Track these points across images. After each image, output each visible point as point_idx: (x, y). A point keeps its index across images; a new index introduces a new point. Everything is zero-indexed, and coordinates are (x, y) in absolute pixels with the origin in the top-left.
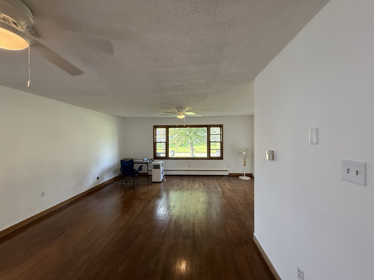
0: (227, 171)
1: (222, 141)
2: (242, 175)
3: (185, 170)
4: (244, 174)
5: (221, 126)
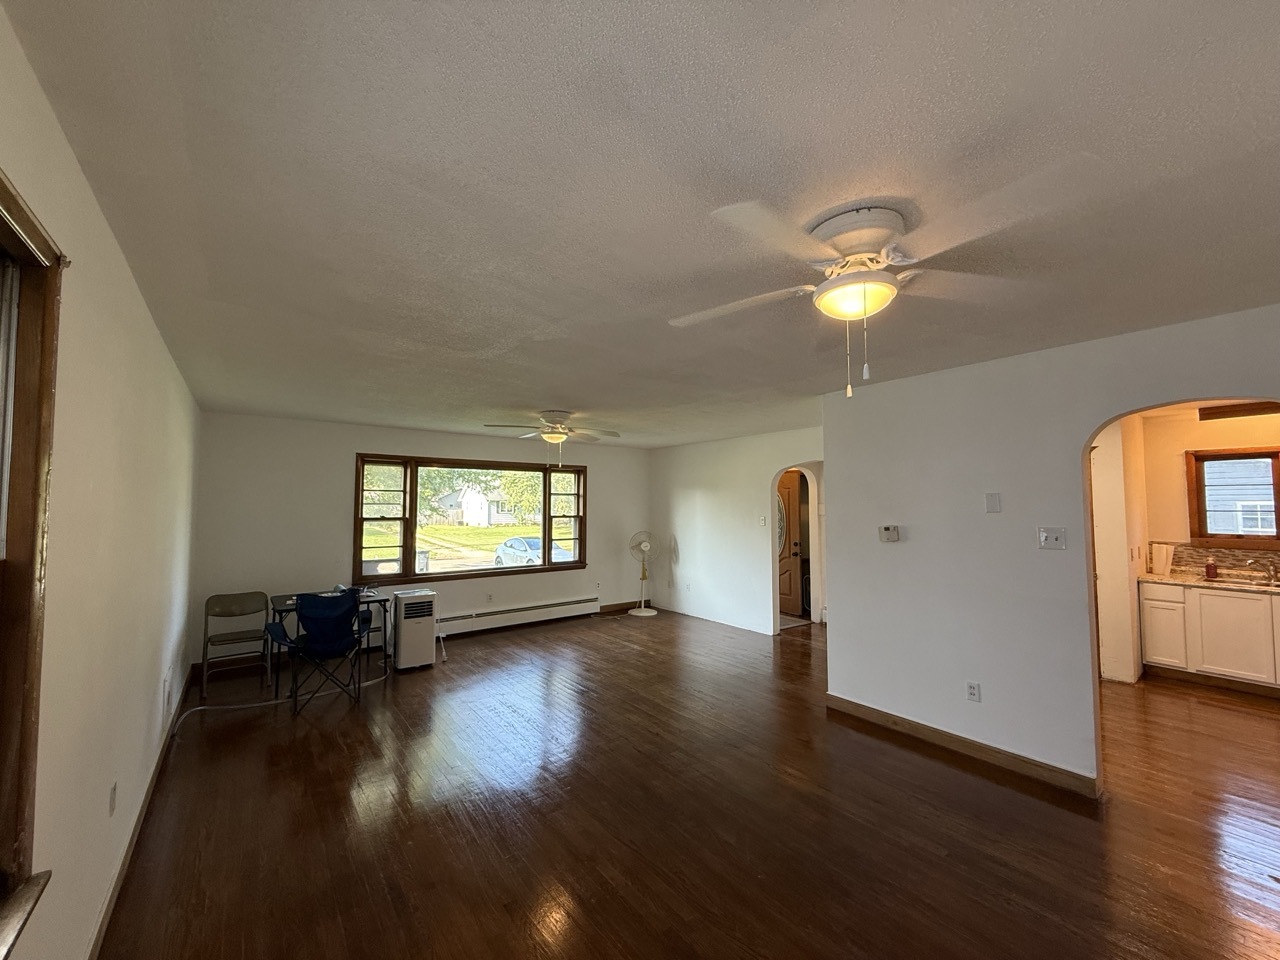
0: (595, 600)
1: (585, 513)
2: (635, 605)
3: (478, 615)
4: (640, 602)
5: (579, 472)
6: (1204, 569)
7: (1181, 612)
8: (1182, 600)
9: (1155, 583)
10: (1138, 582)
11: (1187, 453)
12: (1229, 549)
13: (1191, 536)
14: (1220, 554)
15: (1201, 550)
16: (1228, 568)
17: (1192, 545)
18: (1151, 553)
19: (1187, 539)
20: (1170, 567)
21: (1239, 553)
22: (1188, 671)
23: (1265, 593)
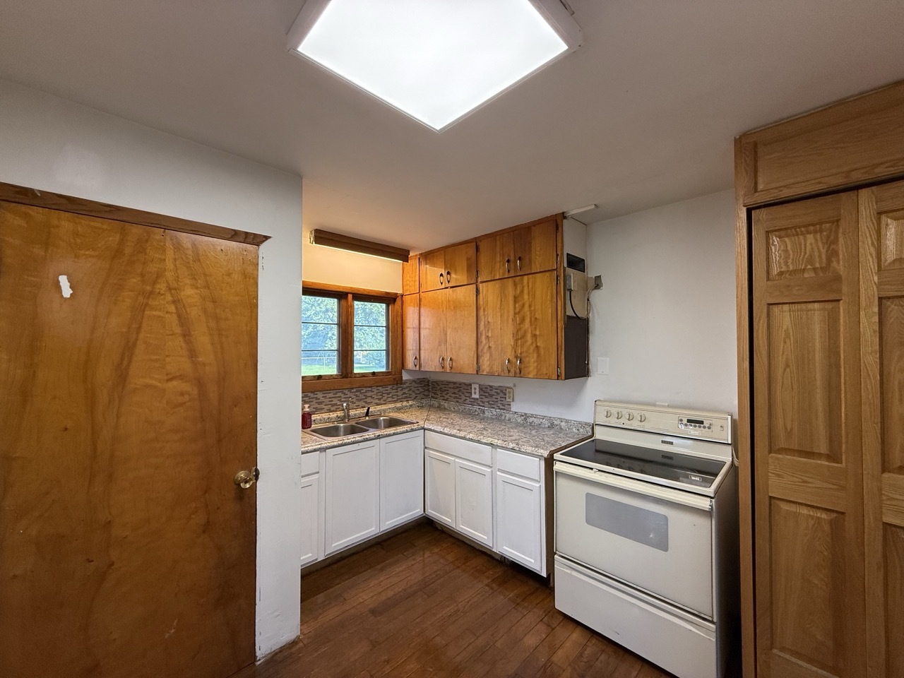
7: (317, 481)
8: (318, 469)
12: (313, 392)
14: (307, 398)
16: (313, 413)
21: (320, 395)
22: (319, 560)
23: (379, 437)
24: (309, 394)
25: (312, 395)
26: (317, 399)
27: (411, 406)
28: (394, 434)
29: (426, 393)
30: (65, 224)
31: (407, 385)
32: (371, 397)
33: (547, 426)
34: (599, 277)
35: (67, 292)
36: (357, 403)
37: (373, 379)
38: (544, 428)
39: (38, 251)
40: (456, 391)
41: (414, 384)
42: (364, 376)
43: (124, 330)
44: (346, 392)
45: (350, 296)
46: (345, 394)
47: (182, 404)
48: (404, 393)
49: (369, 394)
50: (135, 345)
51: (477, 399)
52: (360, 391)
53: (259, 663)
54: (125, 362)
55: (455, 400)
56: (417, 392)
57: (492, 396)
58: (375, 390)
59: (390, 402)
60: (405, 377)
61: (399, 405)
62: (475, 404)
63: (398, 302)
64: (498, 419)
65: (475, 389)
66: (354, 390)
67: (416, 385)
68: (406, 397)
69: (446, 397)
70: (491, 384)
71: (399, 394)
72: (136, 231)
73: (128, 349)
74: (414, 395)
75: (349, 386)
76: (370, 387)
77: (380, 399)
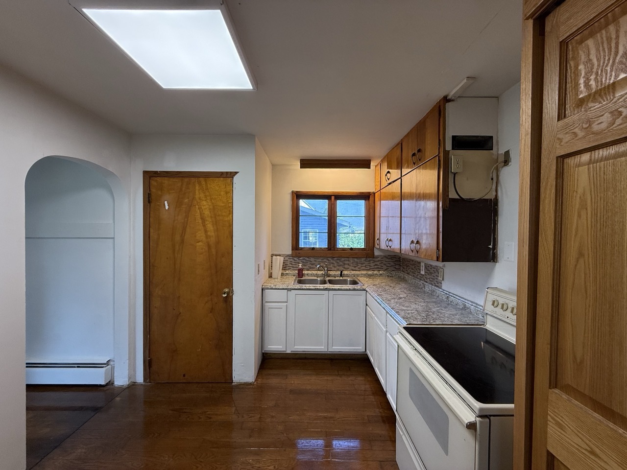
6: (297, 272)
7: (285, 307)
8: (286, 301)
9: (272, 289)
10: (262, 289)
11: (293, 192)
12: (308, 257)
13: (292, 250)
14: (304, 261)
15: (296, 259)
16: (308, 270)
17: (292, 256)
18: (272, 262)
19: (290, 252)
20: (281, 271)
21: (312, 259)
22: (287, 352)
23: (326, 289)
24: (306, 258)
25: (307, 259)
26: (310, 261)
27: (381, 275)
28: (339, 290)
29: (397, 267)
30: (166, 181)
31: (379, 259)
32: (348, 264)
33: (461, 307)
34: (507, 153)
35: (167, 207)
36: (338, 268)
37: (352, 253)
38: (459, 309)
39: (160, 193)
40: (413, 267)
41: (384, 259)
42: (344, 250)
43: (183, 221)
44: (330, 259)
45: (333, 198)
46: (329, 260)
47: (202, 253)
48: (376, 265)
49: (347, 262)
50: (186, 227)
51: (423, 275)
52: (340, 260)
53: (233, 384)
54: (183, 234)
55: (413, 274)
56: (388, 265)
57: (431, 273)
58: (351, 260)
59: (364, 270)
60: (377, 253)
61: (370, 273)
62: (422, 279)
63: (371, 198)
64: (432, 294)
65: (422, 266)
66: (336, 259)
67: (387, 260)
68: (377, 268)
69: (409, 271)
70: (431, 264)
71: (371, 265)
72: (186, 180)
73: (184, 229)
74: (386, 268)
75: (331, 256)
76: (347, 258)
77: (355, 267)
